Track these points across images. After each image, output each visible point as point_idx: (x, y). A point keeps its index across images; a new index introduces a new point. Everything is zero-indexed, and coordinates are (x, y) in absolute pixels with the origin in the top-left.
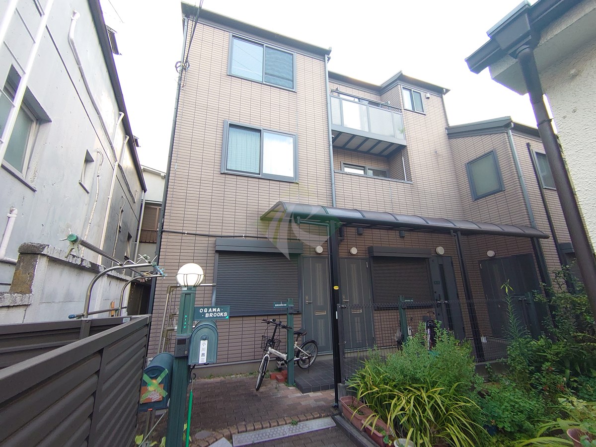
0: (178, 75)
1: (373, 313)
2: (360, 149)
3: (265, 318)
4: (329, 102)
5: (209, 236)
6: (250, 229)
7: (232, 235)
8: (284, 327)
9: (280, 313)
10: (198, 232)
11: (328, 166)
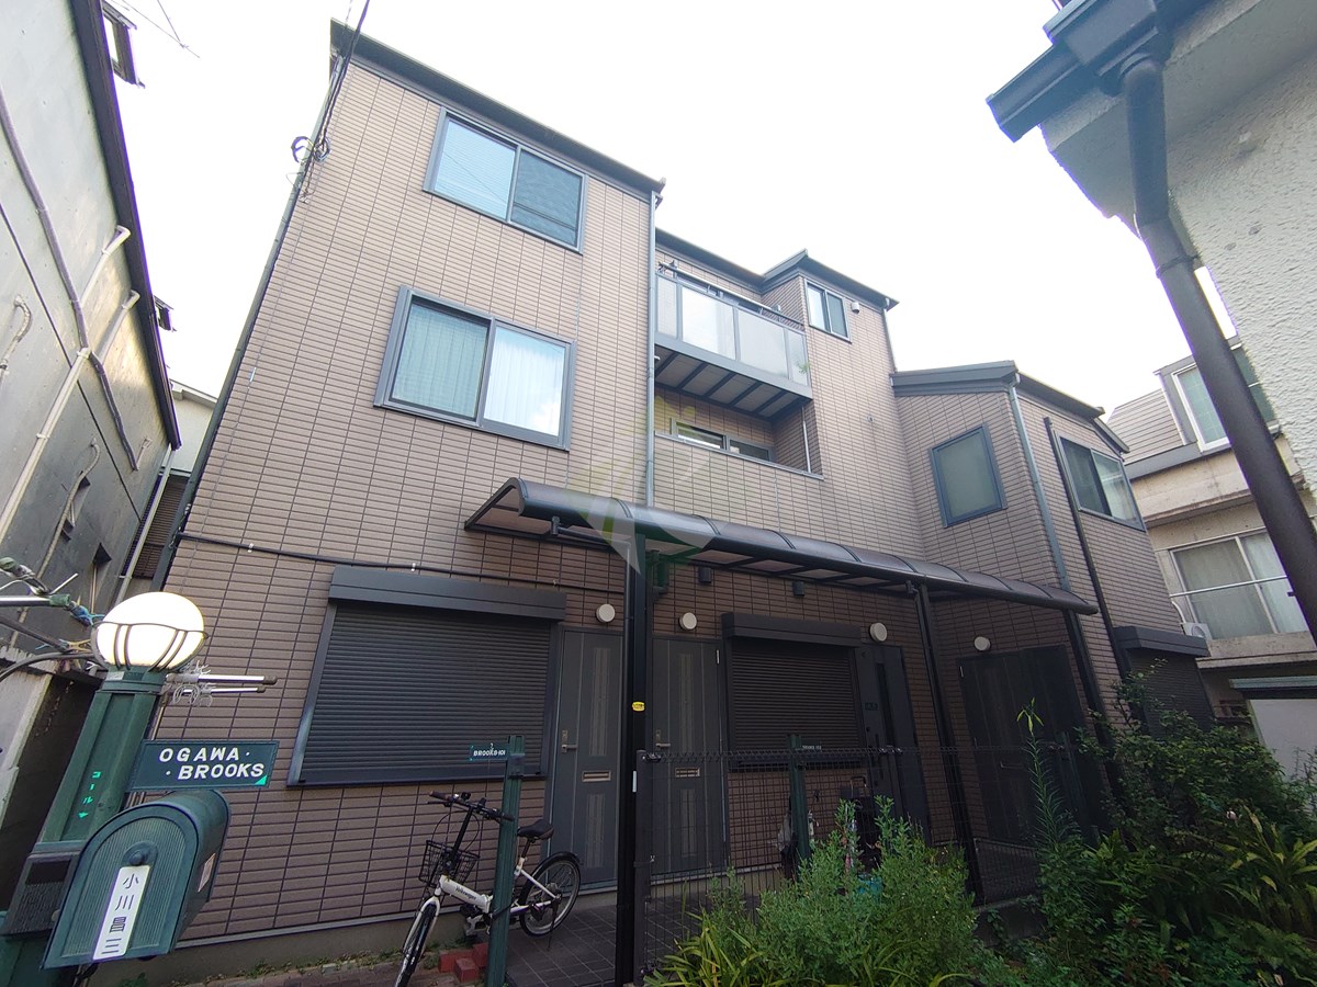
0: (297, 168)
1: (726, 778)
2: (714, 396)
3: (440, 789)
4: (653, 285)
5: (316, 560)
6: (435, 551)
7: (383, 561)
8: (491, 816)
9: (488, 775)
10: (285, 548)
11: (640, 421)
